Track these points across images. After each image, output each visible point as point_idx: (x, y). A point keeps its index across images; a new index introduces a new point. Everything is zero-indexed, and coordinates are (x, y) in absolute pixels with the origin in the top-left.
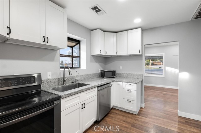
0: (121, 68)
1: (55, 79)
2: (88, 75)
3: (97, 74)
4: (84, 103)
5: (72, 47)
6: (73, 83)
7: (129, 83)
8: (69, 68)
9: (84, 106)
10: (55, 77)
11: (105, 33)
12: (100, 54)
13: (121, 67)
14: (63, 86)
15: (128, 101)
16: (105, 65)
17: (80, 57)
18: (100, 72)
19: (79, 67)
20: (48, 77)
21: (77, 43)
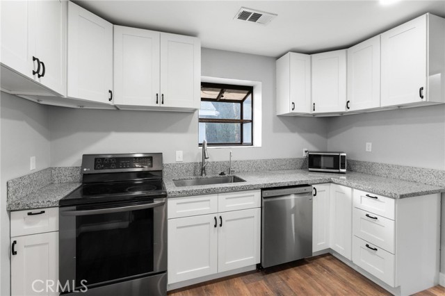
0: (369, 147)
1: (189, 164)
2: (266, 161)
3: (293, 159)
4: (221, 218)
5: (241, 102)
6: (222, 174)
7: (371, 195)
8: (206, 145)
9: (219, 222)
10: (190, 160)
11: (311, 58)
12: (291, 111)
13: (370, 144)
14: (200, 177)
15: (367, 246)
16: (327, 138)
17: (252, 121)
18: (304, 155)
19: (250, 142)
20: (178, 160)
21: (247, 92)
